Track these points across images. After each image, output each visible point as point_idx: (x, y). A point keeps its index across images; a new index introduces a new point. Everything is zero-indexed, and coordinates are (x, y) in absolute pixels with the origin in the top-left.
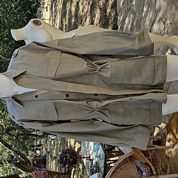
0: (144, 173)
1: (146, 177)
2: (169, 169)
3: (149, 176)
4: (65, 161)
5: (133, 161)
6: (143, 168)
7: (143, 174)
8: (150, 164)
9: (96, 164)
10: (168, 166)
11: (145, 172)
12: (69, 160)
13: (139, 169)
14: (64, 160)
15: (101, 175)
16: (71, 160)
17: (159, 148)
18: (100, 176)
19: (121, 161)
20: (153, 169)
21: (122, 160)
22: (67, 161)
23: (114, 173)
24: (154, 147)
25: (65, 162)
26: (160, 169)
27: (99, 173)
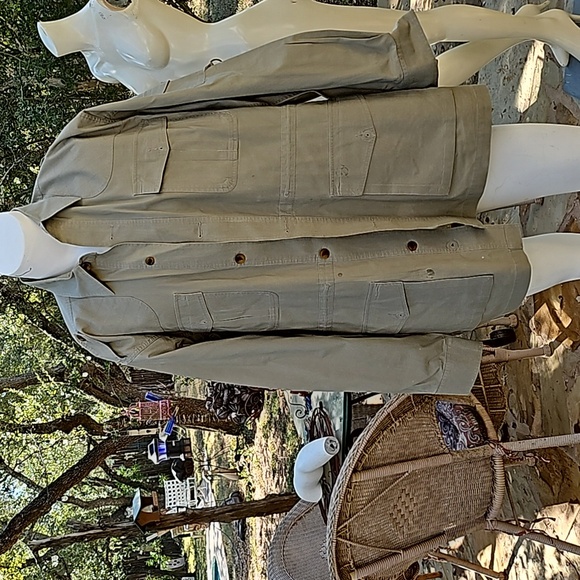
0: (461, 437)
1: (468, 446)
2: (538, 413)
3: (477, 446)
4: (228, 400)
5: (427, 403)
6: (458, 422)
7: (460, 439)
8: (480, 408)
9: (321, 408)
10: (538, 405)
11: (466, 434)
12: (239, 396)
13: (447, 423)
14: (225, 398)
15: (336, 443)
16: (246, 397)
17: (507, 358)
18: (332, 446)
19: (392, 408)
20: (488, 423)
21: (396, 404)
22: (232, 400)
23: (373, 443)
24: (493, 353)
25: (227, 404)
26: (514, 412)
27: (331, 438)
